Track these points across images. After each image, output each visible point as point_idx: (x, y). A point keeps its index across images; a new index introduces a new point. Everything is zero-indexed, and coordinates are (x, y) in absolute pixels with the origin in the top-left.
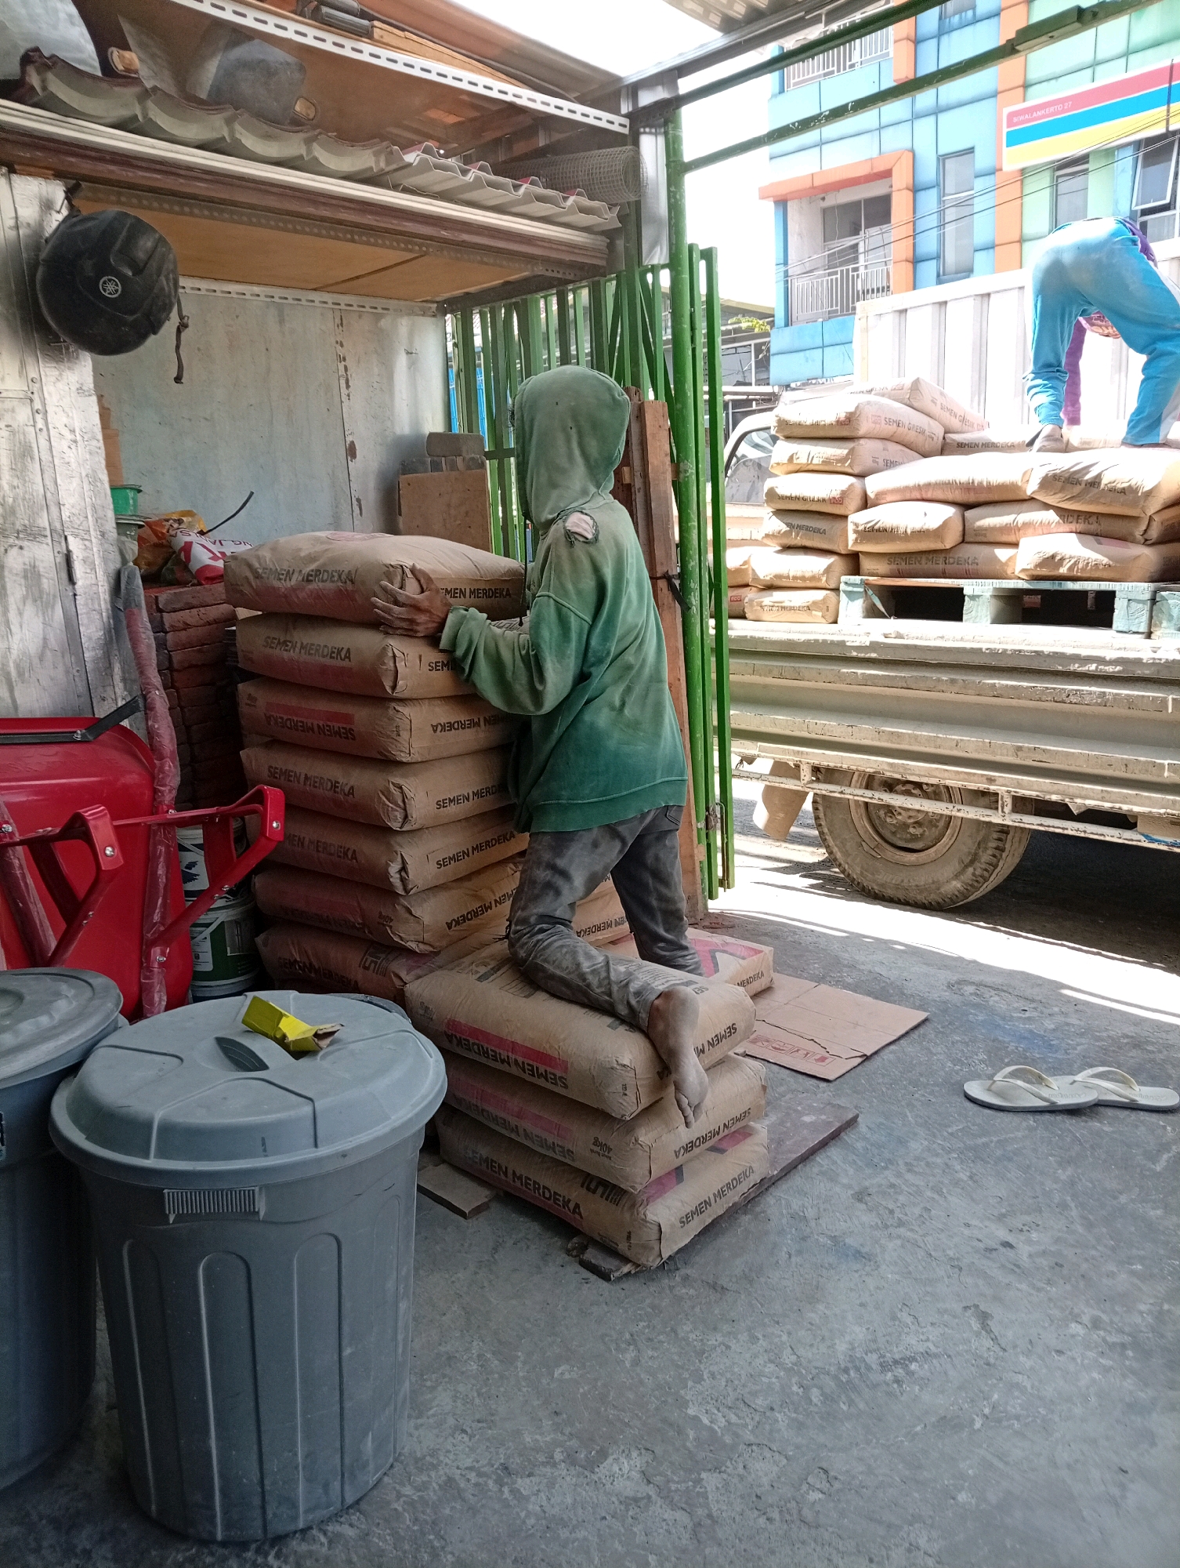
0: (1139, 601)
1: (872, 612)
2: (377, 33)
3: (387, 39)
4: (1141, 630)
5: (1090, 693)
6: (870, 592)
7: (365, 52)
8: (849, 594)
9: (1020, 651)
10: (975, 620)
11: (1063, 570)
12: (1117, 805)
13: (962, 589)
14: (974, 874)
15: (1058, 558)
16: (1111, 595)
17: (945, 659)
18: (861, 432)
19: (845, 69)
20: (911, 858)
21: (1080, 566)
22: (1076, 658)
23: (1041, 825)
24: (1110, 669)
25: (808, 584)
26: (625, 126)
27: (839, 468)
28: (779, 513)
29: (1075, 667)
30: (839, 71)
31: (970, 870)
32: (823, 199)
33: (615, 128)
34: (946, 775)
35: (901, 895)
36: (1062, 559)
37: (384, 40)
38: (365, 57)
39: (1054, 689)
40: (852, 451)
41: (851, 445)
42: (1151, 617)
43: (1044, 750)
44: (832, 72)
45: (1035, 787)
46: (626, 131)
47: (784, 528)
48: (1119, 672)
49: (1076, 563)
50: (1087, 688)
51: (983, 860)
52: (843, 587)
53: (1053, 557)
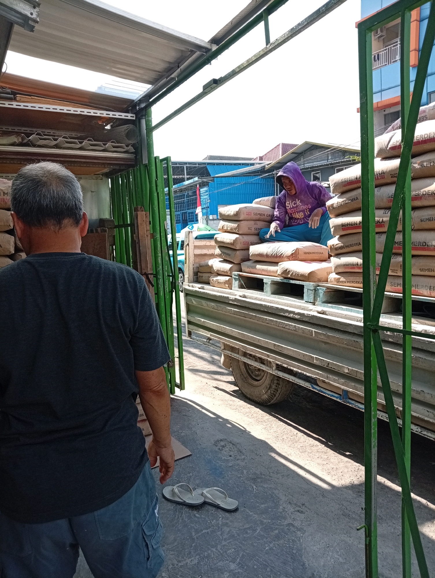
0: (310, 290)
1: (241, 287)
2: (18, 99)
3: (22, 99)
4: (312, 302)
5: (292, 325)
6: (240, 279)
7: (14, 105)
8: (235, 279)
9: (272, 307)
10: (267, 292)
11: (289, 276)
12: (302, 372)
13: (263, 280)
14: (271, 393)
15: (288, 271)
16: (303, 286)
17: (254, 307)
18: (241, 219)
19: (391, 63)
20: (256, 383)
21: (294, 274)
22: (287, 311)
23: (283, 376)
24: (297, 317)
25: (225, 274)
26: (134, 117)
27: (234, 231)
28: (220, 247)
29: (287, 314)
30: (389, 64)
31: (269, 391)
32: (385, 111)
33: (129, 118)
34: (256, 352)
35: (251, 397)
36: (289, 271)
37: (21, 100)
38: (14, 106)
39: (282, 322)
40: (238, 225)
41: (238, 223)
42: (315, 297)
43: (282, 346)
44: (386, 65)
45: (280, 361)
46: (134, 118)
47: (220, 253)
48: (299, 318)
49: (292, 273)
50: (291, 323)
51: (273, 388)
52: (233, 276)
53: (286, 270)
